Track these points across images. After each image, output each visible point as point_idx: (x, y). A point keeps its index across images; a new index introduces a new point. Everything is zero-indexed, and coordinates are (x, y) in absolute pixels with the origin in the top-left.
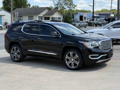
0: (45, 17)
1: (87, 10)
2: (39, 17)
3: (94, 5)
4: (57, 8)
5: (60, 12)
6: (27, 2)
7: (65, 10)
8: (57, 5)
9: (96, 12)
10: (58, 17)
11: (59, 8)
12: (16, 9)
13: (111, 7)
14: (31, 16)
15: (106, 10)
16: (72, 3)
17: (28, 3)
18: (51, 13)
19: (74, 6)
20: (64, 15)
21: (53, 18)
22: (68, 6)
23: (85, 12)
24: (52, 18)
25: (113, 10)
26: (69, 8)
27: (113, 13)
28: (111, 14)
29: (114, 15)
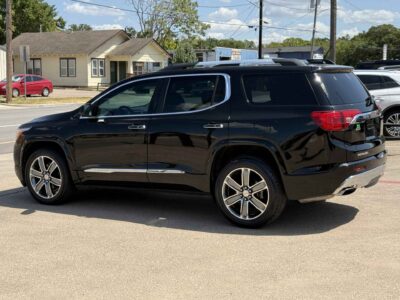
0: (111, 62)
1: (243, 40)
2: (95, 62)
3: (263, 24)
4: (148, 34)
5: (158, 44)
6: (55, 15)
7: (174, 39)
8: (150, 23)
9: (269, 46)
10: (152, 61)
11: (157, 33)
12: (18, 34)
13: (314, 32)
14: (68, 59)
15: (300, 40)
16: (197, 17)
17: (56, 18)
18: (130, 48)
19: (200, 27)
20: (172, 55)
21: (138, 65)
22: (184, 26)
23: (237, 47)
24: (134, 63)
25: (319, 40)
26: (187, 32)
27: (321, 51)
28: (315, 53)
29: (325, 57)
